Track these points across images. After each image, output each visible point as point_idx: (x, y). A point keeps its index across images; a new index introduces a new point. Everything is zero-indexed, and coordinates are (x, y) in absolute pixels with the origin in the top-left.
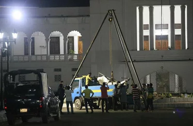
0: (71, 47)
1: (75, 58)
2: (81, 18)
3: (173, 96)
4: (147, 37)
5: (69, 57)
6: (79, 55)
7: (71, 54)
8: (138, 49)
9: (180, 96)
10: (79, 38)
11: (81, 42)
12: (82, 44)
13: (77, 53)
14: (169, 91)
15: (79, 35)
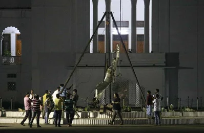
0: (6, 47)
1: (12, 61)
2: (20, 11)
3: (133, 110)
4: (102, 36)
5: (4, 60)
6: (16, 57)
7: (6, 56)
8: (91, 52)
9: (142, 111)
10: (18, 36)
11: (20, 42)
12: (21, 44)
13: (15, 55)
14: (128, 105)
15: (18, 32)
